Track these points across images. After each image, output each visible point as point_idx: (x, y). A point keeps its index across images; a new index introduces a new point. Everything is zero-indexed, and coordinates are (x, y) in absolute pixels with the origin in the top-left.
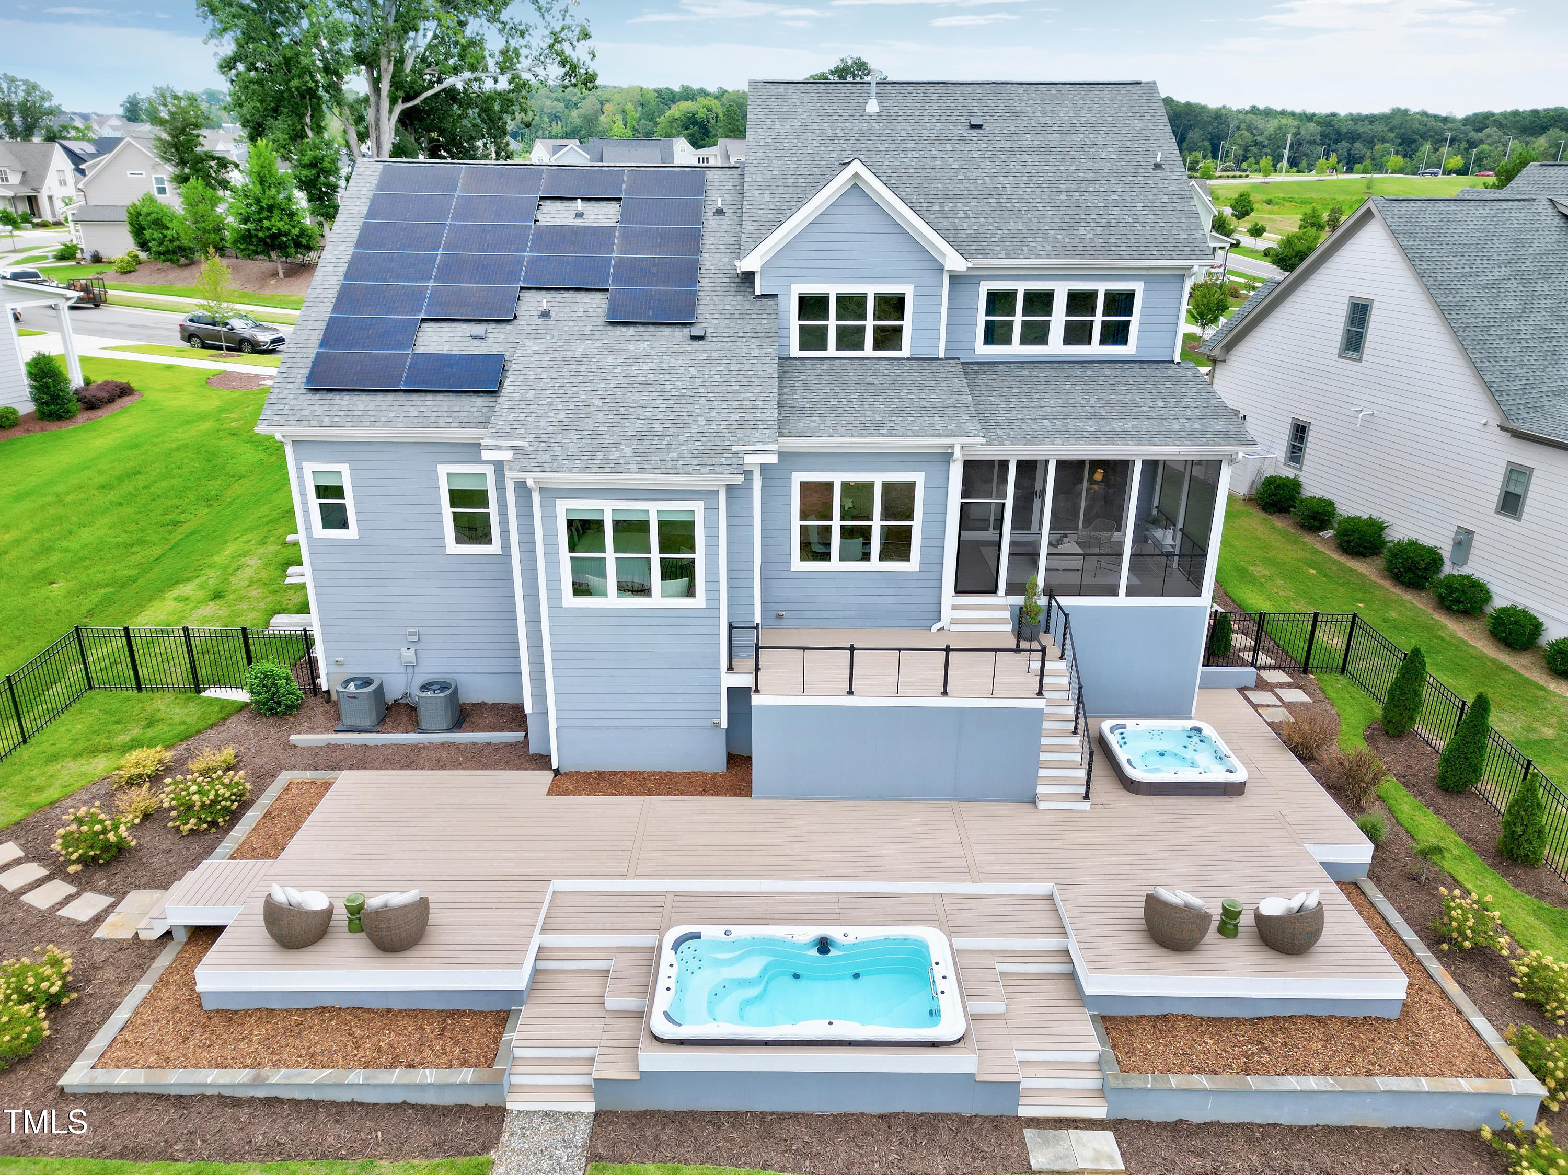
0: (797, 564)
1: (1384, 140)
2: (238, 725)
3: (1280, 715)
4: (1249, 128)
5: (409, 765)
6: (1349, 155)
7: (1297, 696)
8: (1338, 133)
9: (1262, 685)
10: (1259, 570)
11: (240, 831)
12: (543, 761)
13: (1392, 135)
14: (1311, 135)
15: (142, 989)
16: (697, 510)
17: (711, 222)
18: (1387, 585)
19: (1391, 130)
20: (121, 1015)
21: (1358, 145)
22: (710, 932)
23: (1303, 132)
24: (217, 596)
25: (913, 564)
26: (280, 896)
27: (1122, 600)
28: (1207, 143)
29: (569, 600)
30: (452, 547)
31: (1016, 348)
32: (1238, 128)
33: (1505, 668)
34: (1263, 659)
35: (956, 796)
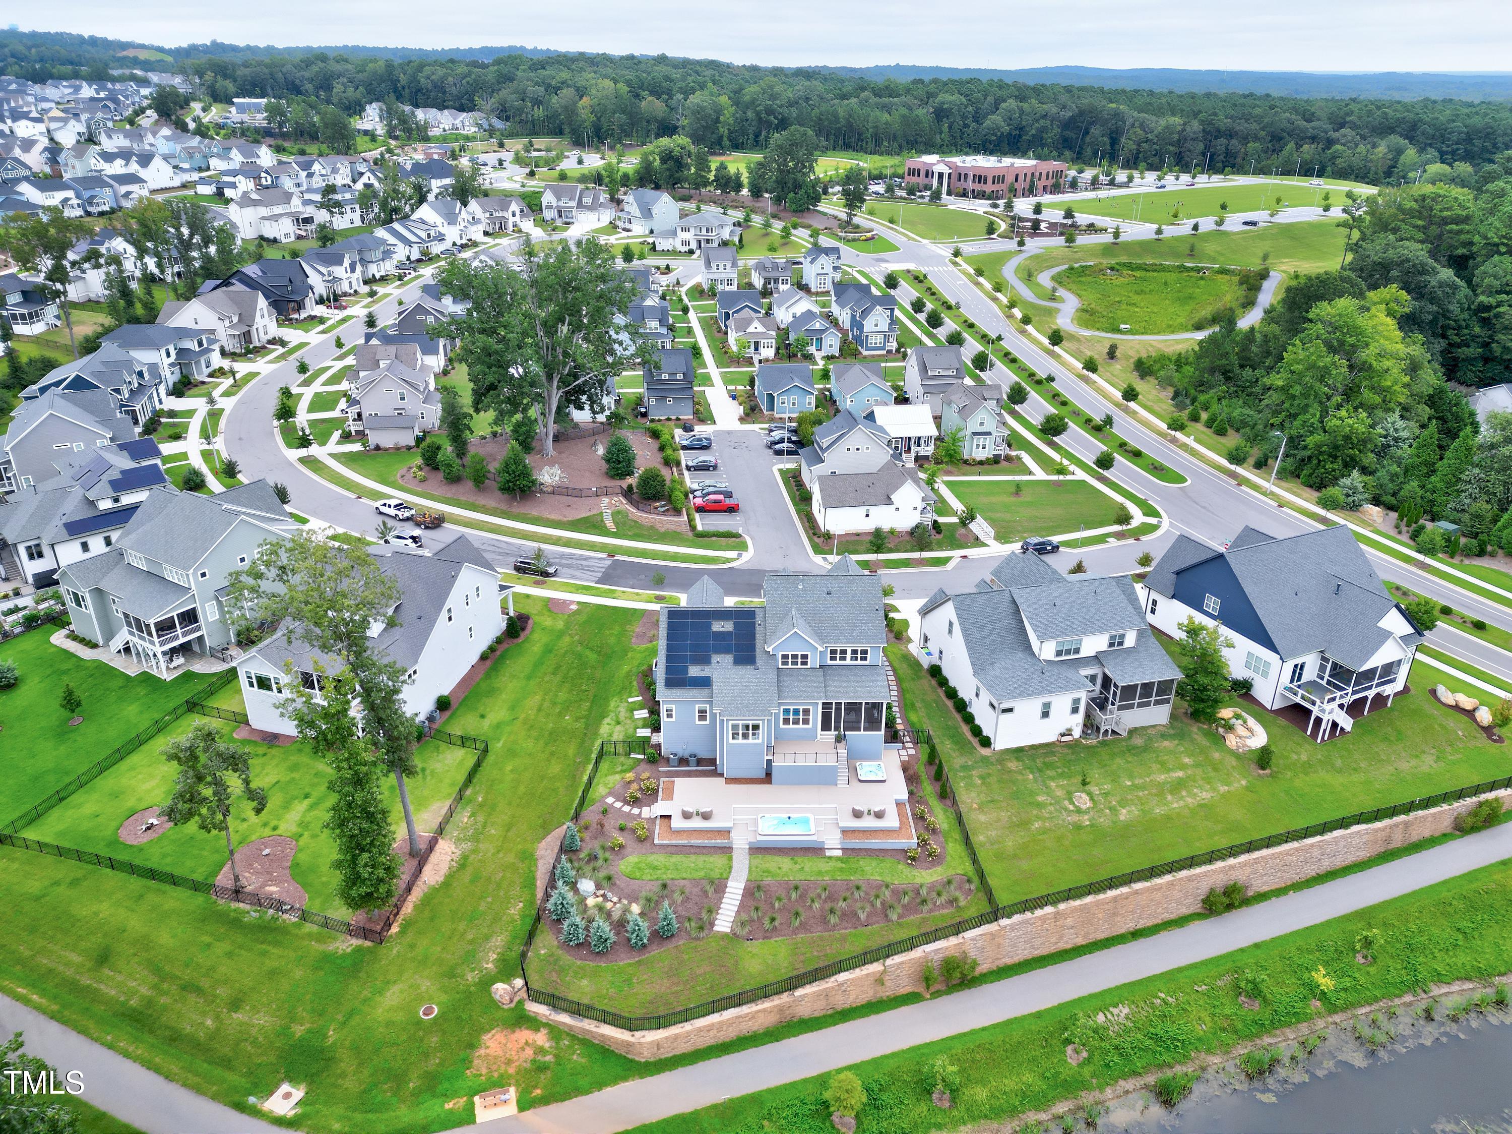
0: (782, 726)
1: (1256, 138)
2: (643, 766)
3: (906, 758)
4: (1142, 126)
5: (690, 776)
6: (1227, 149)
7: (912, 752)
8: (1218, 130)
9: (904, 748)
10: (918, 705)
11: (660, 794)
12: (722, 775)
13: (1263, 133)
14: (1194, 133)
15: (657, 827)
16: (760, 723)
17: (757, 627)
18: (953, 710)
19: (1263, 129)
20: (657, 832)
21: (1234, 142)
22: (767, 816)
23: (1188, 129)
24: (618, 723)
25: (810, 726)
26: (686, 809)
27: (862, 732)
28: (1105, 139)
29: (731, 741)
30: (698, 722)
31: (838, 662)
32: (1133, 125)
33: (970, 742)
34: (907, 739)
35: (819, 784)
